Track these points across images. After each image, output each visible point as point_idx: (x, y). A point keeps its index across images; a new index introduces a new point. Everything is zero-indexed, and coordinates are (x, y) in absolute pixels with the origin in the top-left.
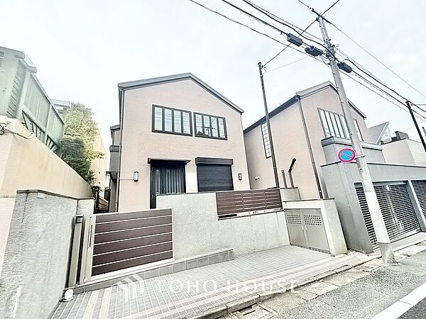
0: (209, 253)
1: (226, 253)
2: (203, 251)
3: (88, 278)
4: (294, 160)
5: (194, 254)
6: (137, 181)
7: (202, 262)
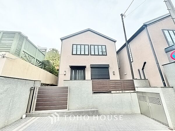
0: (85, 110)
1: (94, 111)
2: (83, 108)
3: (33, 111)
4: (145, 63)
5: (79, 109)
6: (65, 75)
7: (80, 113)
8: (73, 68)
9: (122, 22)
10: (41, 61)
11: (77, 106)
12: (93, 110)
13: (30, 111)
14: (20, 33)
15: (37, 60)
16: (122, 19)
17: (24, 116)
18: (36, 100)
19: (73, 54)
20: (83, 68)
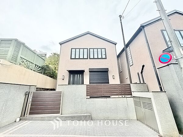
0: (78, 115)
1: (86, 116)
2: (76, 113)
3: (27, 116)
4: (143, 66)
5: (72, 114)
6: (63, 79)
7: (72, 118)
8: (71, 72)
9: (120, 23)
10: (41, 66)
11: (71, 110)
12: (85, 114)
13: (24, 115)
14: (16, 40)
15: (36, 65)
16: (121, 20)
17: (18, 120)
18: (30, 105)
19: (71, 59)
20: (82, 72)
